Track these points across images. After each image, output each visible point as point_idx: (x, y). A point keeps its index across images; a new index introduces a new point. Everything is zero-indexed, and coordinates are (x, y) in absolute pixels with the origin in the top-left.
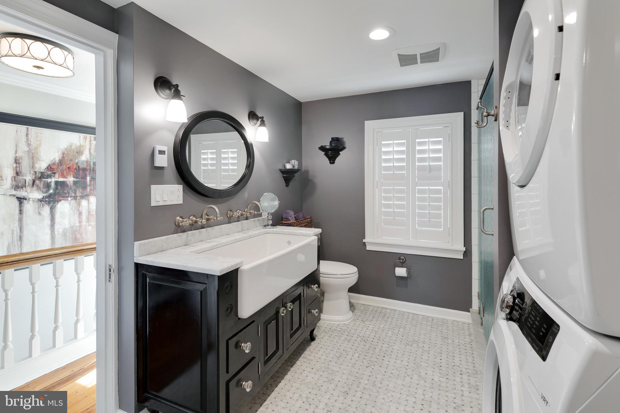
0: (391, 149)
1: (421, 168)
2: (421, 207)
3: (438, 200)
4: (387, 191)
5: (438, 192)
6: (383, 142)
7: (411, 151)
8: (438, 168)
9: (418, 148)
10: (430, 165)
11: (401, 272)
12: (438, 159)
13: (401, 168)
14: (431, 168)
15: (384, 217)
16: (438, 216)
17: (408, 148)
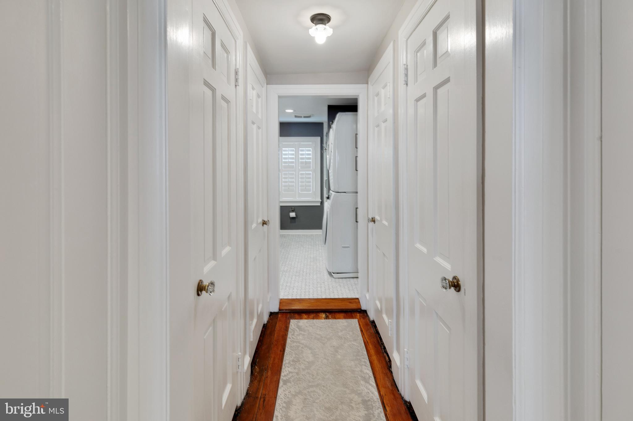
0: (287, 153)
1: (302, 163)
2: (302, 182)
3: (310, 178)
4: (285, 174)
5: (310, 174)
6: (283, 149)
7: (297, 154)
8: (310, 163)
9: (300, 153)
10: (306, 161)
11: (293, 215)
12: (309, 158)
13: (292, 162)
14: (306, 163)
15: (284, 184)
16: (310, 186)
17: (296, 157)
